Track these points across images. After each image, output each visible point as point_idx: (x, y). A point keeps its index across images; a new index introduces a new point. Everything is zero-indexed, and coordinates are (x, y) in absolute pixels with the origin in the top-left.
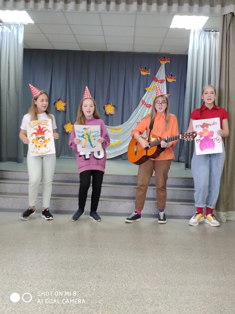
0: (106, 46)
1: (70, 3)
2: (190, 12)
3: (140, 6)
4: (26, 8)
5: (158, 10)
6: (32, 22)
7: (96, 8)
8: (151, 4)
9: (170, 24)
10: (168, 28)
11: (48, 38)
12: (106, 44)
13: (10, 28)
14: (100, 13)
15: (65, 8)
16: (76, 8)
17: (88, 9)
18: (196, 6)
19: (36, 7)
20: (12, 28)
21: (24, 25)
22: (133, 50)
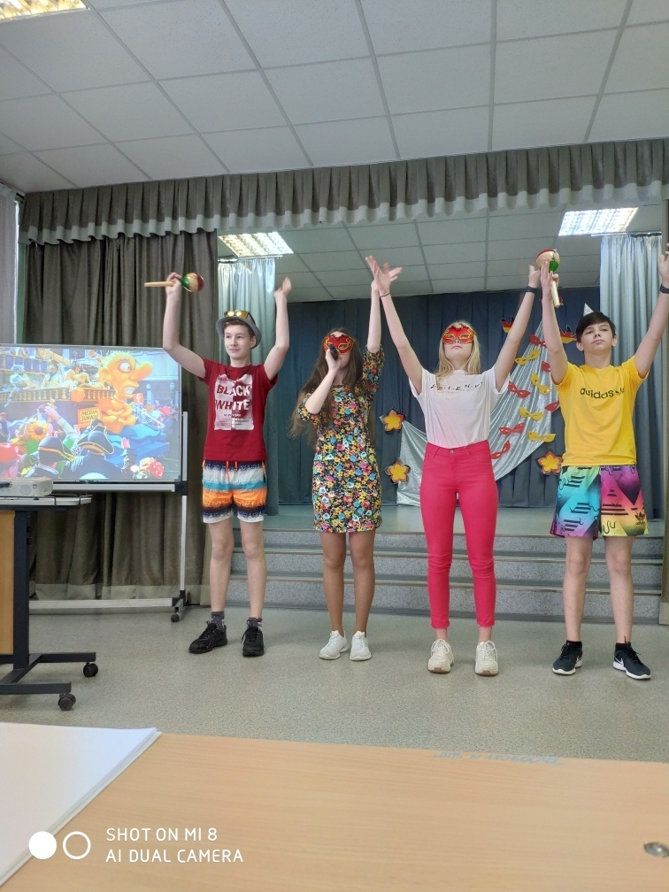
0: (431, 284)
1: (357, 208)
2: (597, 204)
3: (493, 199)
4: (277, 226)
5: (531, 204)
6: (291, 252)
7: (408, 213)
8: (516, 194)
9: (559, 228)
10: (556, 237)
11: (319, 280)
12: (430, 280)
13: (250, 266)
14: (415, 222)
15: (349, 218)
16: (370, 217)
17: (392, 216)
18: (608, 188)
19: (295, 222)
20: (254, 267)
21: (276, 258)
22: (485, 287)
